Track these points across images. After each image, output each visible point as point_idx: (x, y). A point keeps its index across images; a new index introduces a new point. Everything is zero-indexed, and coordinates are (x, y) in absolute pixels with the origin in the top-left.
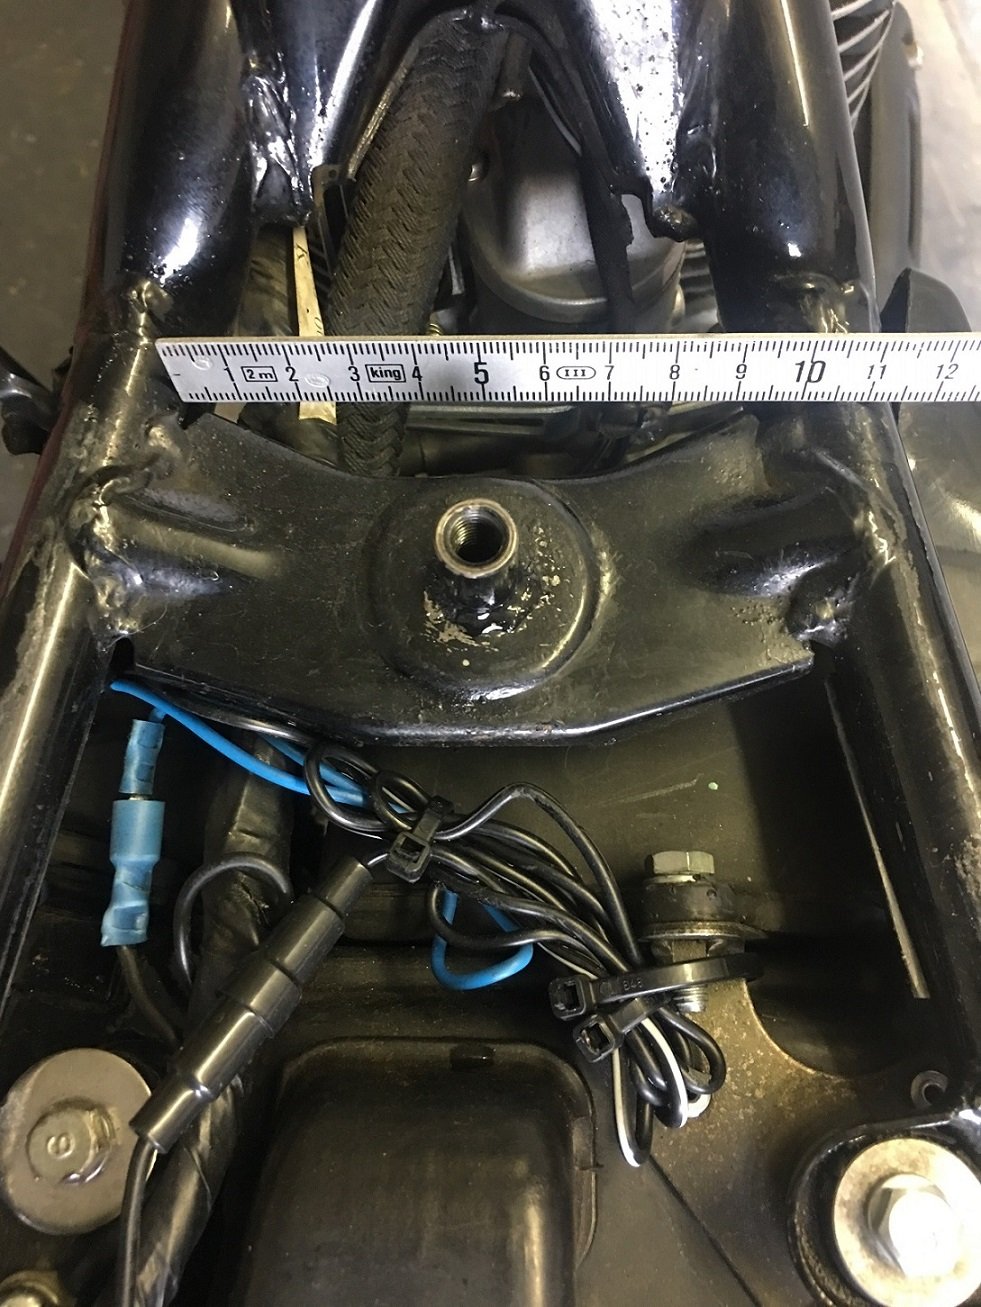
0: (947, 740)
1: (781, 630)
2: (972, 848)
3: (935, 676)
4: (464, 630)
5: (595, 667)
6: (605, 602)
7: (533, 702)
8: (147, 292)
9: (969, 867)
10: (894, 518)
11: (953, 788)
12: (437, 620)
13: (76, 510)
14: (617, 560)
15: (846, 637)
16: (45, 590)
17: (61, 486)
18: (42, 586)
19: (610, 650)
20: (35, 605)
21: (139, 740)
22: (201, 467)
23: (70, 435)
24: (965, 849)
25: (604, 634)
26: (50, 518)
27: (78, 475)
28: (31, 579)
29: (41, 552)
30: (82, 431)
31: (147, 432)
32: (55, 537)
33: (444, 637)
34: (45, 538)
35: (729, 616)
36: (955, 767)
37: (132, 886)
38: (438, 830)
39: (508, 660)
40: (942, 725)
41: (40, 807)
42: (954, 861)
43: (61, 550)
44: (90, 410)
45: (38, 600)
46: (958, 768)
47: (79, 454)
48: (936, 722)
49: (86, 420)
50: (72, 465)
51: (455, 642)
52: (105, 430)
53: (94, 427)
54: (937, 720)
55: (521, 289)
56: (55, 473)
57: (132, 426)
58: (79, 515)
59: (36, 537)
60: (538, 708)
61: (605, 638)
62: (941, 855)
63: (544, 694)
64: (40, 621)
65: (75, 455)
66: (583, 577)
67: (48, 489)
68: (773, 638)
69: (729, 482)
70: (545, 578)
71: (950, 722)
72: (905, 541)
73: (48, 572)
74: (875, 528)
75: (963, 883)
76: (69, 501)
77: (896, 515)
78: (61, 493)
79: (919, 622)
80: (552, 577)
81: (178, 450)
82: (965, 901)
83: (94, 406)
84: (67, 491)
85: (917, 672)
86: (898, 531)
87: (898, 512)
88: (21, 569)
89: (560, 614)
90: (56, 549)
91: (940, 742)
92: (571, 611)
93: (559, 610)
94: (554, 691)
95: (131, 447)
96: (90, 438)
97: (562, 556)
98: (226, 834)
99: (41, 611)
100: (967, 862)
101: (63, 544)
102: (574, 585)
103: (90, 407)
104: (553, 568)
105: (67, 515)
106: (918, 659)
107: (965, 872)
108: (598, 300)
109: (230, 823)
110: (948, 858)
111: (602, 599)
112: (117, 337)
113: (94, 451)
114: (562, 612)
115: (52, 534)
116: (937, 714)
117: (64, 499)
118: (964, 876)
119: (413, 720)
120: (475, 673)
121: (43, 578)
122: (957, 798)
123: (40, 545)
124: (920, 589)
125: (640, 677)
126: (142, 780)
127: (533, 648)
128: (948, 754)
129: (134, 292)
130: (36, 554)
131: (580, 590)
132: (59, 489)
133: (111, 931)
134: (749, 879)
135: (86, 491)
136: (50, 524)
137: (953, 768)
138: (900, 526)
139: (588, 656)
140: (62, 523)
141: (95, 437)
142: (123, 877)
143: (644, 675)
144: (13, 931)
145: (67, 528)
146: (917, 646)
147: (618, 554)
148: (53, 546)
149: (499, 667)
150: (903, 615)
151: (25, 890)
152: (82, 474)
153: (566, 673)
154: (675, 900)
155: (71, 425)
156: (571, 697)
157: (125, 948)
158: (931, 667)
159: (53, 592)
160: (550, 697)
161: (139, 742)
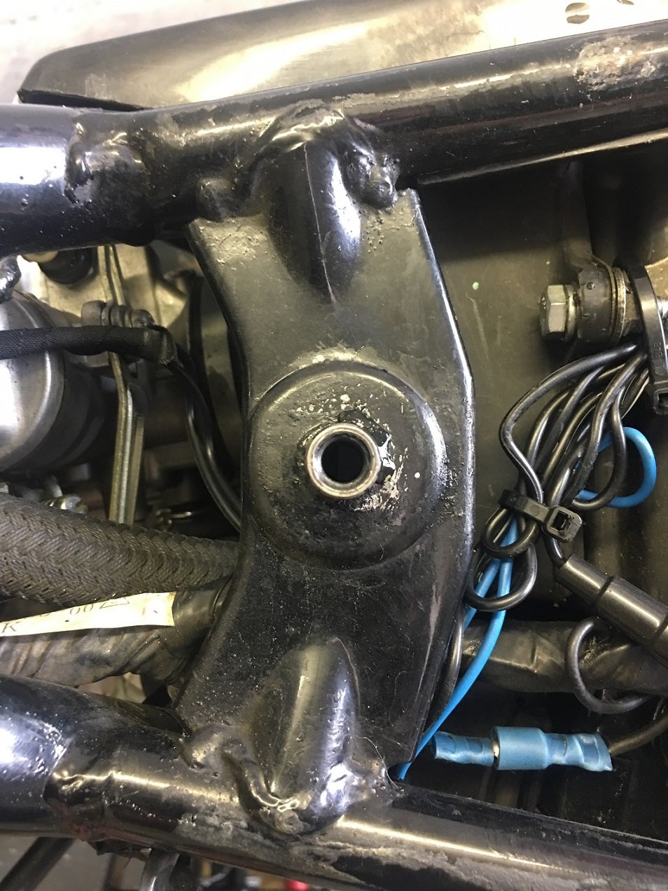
0: (498, 85)
1: (389, 213)
2: (584, 76)
3: (444, 88)
4: (389, 476)
5: (418, 368)
6: (361, 358)
7: (448, 420)
8: (62, 775)
9: (598, 80)
10: (304, 107)
11: (537, 84)
12: (379, 501)
13: (286, 827)
14: (324, 346)
15: (398, 160)
16: (360, 849)
17: (260, 843)
18: (357, 852)
19: (403, 355)
20: (374, 857)
21: (453, 753)
22: (229, 714)
23: (209, 838)
24: (584, 81)
25: (390, 360)
26: (290, 851)
27: (250, 828)
28: (350, 863)
29: (324, 856)
30: (205, 828)
31: (200, 766)
32: (310, 844)
33: (394, 494)
34: (311, 854)
35: (375, 255)
36: (518, 81)
37: (566, 749)
38: (537, 500)
39: (415, 440)
40: (484, 87)
41: (544, 835)
42: (592, 92)
43: (322, 837)
44: (185, 822)
45: (370, 854)
46: (520, 79)
47: (229, 828)
48: (482, 93)
49: (194, 825)
50: (240, 835)
51: (400, 484)
52: (204, 807)
53: (201, 817)
54: (480, 91)
55: (33, 428)
56: (247, 849)
57: (197, 781)
58: (291, 824)
59: (310, 862)
60: (454, 416)
61: (394, 359)
62: (586, 102)
63: (442, 411)
64: (389, 851)
65: (229, 833)
66: (342, 375)
67: (261, 855)
68: (394, 220)
69: (255, 248)
70: (343, 407)
71: (482, 81)
72: (323, 101)
73: (344, 848)
74: (313, 125)
75: (610, 86)
76: (275, 835)
77: (300, 106)
78: (268, 842)
79: (397, 96)
80: (342, 401)
81: (216, 736)
82: (623, 87)
83: (180, 819)
84: (266, 836)
85: (440, 102)
86: (315, 106)
87: (297, 105)
88: (340, 873)
89: (375, 395)
90: (320, 843)
91: (499, 91)
92: (373, 386)
93: (371, 396)
94: (439, 402)
95: (217, 780)
96: (213, 820)
97: (323, 393)
98: (536, 674)
99: (381, 851)
100: (594, 81)
101: (317, 838)
102: (349, 383)
103: (181, 822)
104: (334, 400)
105: (289, 835)
106: (429, 101)
107: (601, 83)
108: (48, 359)
109: (526, 671)
110: (589, 96)
111: (360, 360)
112: (110, 802)
113: (226, 815)
114: (373, 393)
115: (306, 848)
116: (475, 91)
117: (273, 840)
118: (604, 85)
119: (462, 519)
120: (426, 468)
121: (349, 852)
122: (544, 83)
123: (318, 858)
124: (368, 93)
125: (427, 331)
126: (481, 747)
127: (406, 418)
128: (508, 85)
129: (64, 788)
130: (326, 860)
131: (354, 378)
132: (263, 845)
133: (600, 764)
134: (548, 263)
135: (265, 820)
136: (297, 850)
137: (520, 82)
138: (310, 104)
139: (409, 374)
140: (297, 839)
141: (211, 815)
142: (560, 758)
143: (425, 327)
144: (640, 847)
145: (302, 834)
146: (418, 100)
147: (320, 345)
148: (319, 846)
149: (422, 447)
150: (389, 109)
151: (608, 840)
152: (248, 824)
153: (424, 392)
154: (595, 315)
155: (199, 838)
156: (443, 388)
157: (610, 751)
158: (435, 91)
159: (362, 842)
160: (444, 406)
161: (454, 753)
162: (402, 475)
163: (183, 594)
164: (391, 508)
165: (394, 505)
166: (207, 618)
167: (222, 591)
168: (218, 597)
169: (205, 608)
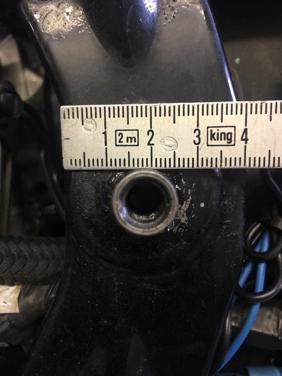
33: (184, 220)
35: (170, 27)
98: (280, 340)
162: (190, 205)
163: (26, 287)
164: (181, 230)
165: (184, 228)
166: (43, 307)
167: (54, 285)
168: (52, 291)
169: (41, 299)
